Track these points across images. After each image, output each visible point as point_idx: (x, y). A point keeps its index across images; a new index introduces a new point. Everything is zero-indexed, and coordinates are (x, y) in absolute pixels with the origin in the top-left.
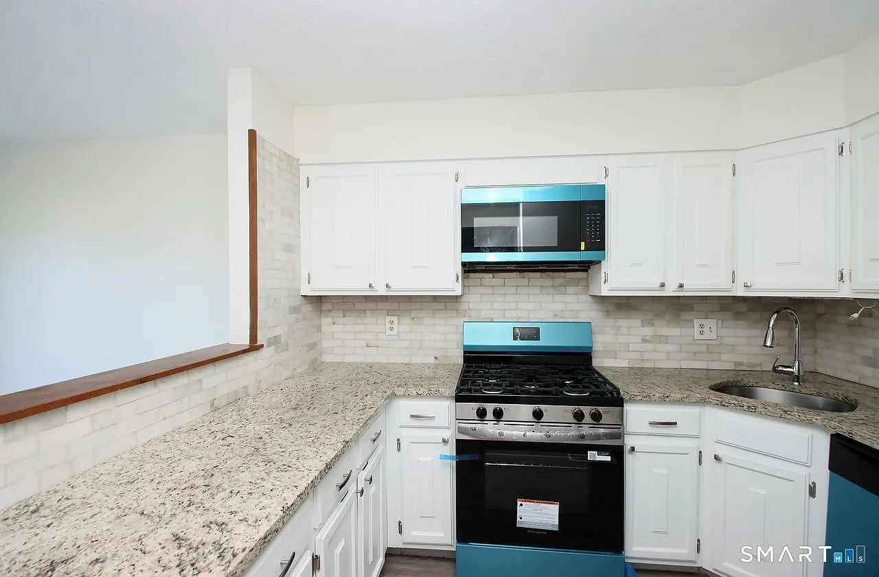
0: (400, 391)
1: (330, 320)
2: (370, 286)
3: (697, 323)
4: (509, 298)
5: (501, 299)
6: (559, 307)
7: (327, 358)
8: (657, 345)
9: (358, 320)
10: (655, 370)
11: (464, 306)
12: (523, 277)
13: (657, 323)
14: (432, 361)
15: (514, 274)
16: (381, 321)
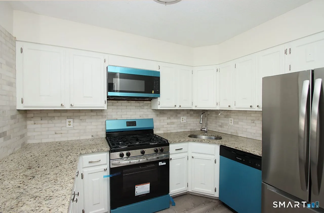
0: (84, 152)
1: (32, 122)
2: (62, 105)
3: (181, 117)
4: (123, 111)
5: (121, 111)
6: (142, 113)
7: (30, 142)
8: (171, 125)
9: (50, 122)
10: (171, 133)
11: (105, 114)
12: (129, 103)
13: (171, 118)
14: (90, 137)
15: (125, 101)
16: (63, 121)
